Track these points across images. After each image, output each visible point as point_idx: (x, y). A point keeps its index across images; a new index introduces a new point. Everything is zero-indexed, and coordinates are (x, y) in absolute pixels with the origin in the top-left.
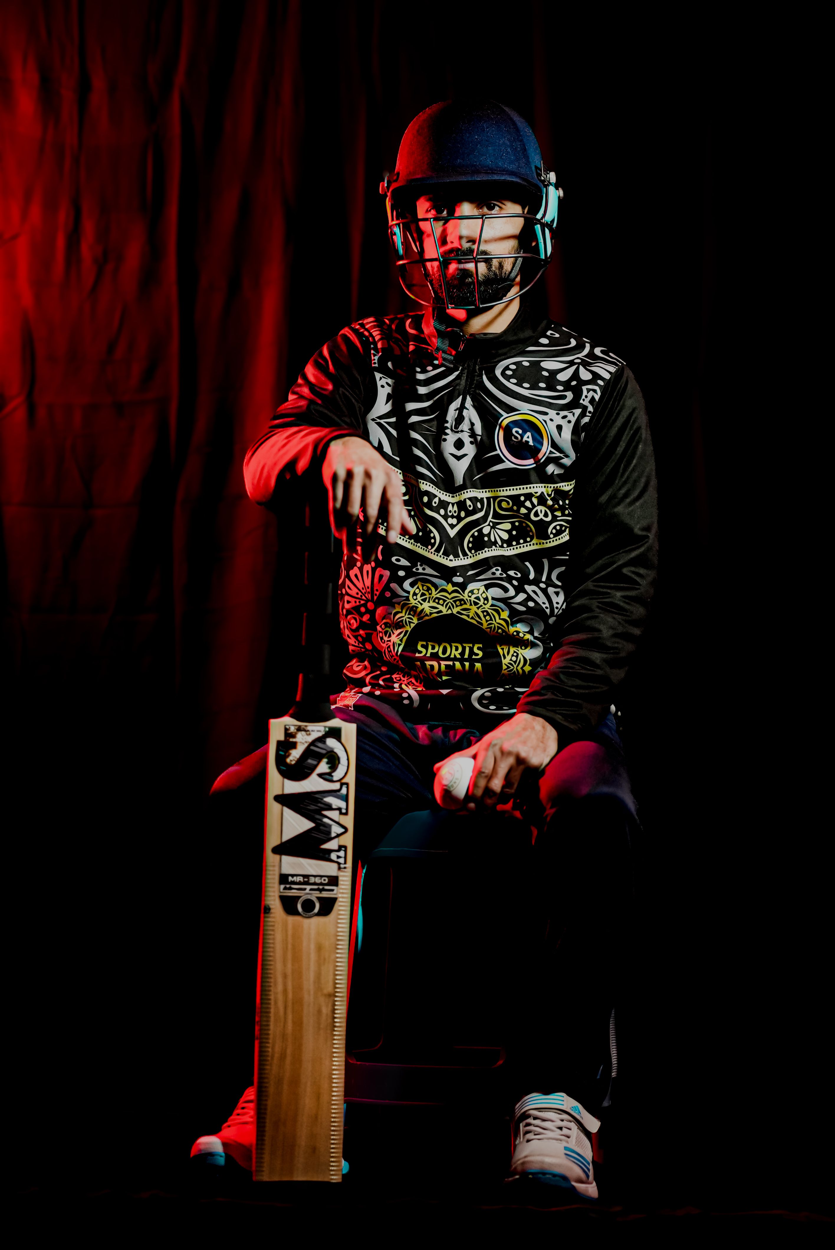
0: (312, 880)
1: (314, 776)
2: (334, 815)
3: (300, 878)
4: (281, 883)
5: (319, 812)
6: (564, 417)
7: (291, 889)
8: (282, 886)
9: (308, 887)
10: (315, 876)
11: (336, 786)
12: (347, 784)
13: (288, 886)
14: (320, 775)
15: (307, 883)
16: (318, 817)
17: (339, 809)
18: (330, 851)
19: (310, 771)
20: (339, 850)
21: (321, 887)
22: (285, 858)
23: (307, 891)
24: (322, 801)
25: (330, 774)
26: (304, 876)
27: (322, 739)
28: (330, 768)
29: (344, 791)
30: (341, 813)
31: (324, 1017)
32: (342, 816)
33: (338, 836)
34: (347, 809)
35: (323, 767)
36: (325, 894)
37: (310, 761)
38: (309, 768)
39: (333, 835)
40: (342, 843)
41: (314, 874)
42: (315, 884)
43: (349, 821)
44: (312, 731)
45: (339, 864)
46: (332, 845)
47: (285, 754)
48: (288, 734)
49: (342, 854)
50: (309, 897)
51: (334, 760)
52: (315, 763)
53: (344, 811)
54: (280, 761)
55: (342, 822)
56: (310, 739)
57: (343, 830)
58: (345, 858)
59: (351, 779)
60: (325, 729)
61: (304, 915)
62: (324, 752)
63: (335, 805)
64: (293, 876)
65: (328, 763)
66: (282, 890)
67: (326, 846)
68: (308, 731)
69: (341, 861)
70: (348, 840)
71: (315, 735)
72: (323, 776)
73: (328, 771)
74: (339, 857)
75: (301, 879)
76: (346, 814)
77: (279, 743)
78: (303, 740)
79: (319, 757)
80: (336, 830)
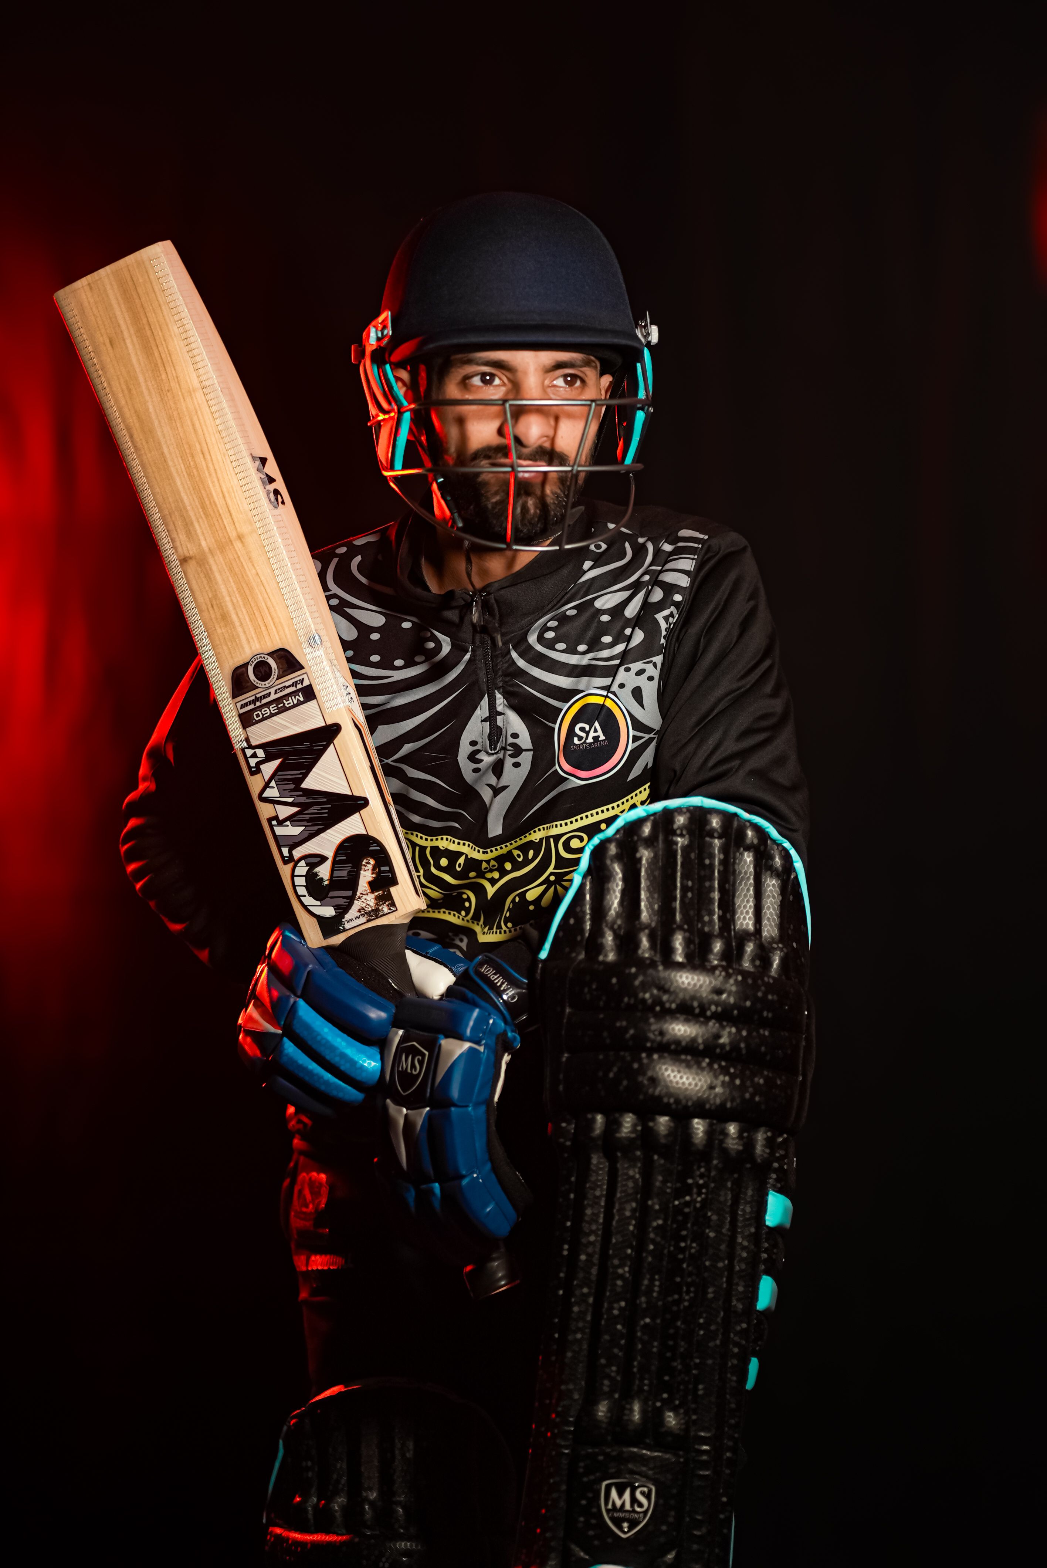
0: (273, 709)
1: (330, 854)
2: (284, 812)
3: (290, 703)
4: (310, 687)
5: (304, 807)
6: (640, 672)
7: (295, 684)
8: (306, 683)
9: (273, 697)
10: (272, 715)
11: (297, 853)
12: (285, 862)
13: (299, 686)
14: (323, 859)
15: (278, 701)
16: (302, 800)
17: (281, 823)
18: (268, 759)
19: (338, 859)
20: (258, 764)
21: (258, 704)
22: (320, 723)
23: (272, 691)
24: (305, 823)
25: (312, 866)
26: (286, 709)
27: (342, 910)
28: (316, 875)
29: (285, 851)
30: (276, 818)
31: (179, 523)
32: (273, 814)
33: (267, 785)
34: (271, 827)
35: (324, 871)
36: (249, 696)
37: (344, 873)
38: (341, 862)
39: (273, 784)
40: (258, 776)
41: (274, 718)
42: (268, 705)
43: (265, 811)
44: (358, 917)
45: (250, 747)
46: (269, 768)
47: (380, 869)
48: (387, 899)
49: (253, 762)
50: (267, 684)
51: (315, 887)
52: (336, 874)
53: (274, 823)
54: (382, 858)
55: (270, 806)
56: (357, 905)
57: (264, 795)
58: (246, 758)
59: (285, 871)
60: (343, 927)
61: (262, 656)
62: (332, 894)
63: (288, 826)
64: (300, 703)
65: (322, 879)
66: (305, 676)
67: (275, 763)
68: (363, 915)
69: (249, 752)
70: (255, 784)
71: (353, 913)
72: (319, 859)
73: (317, 870)
74: (254, 756)
75: (288, 703)
76: (270, 820)
77: (394, 882)
78: (366, 899)
79: (335, 884)
80: (272, 792)
